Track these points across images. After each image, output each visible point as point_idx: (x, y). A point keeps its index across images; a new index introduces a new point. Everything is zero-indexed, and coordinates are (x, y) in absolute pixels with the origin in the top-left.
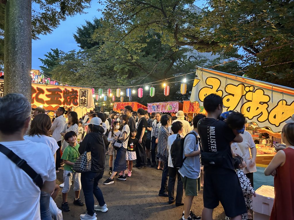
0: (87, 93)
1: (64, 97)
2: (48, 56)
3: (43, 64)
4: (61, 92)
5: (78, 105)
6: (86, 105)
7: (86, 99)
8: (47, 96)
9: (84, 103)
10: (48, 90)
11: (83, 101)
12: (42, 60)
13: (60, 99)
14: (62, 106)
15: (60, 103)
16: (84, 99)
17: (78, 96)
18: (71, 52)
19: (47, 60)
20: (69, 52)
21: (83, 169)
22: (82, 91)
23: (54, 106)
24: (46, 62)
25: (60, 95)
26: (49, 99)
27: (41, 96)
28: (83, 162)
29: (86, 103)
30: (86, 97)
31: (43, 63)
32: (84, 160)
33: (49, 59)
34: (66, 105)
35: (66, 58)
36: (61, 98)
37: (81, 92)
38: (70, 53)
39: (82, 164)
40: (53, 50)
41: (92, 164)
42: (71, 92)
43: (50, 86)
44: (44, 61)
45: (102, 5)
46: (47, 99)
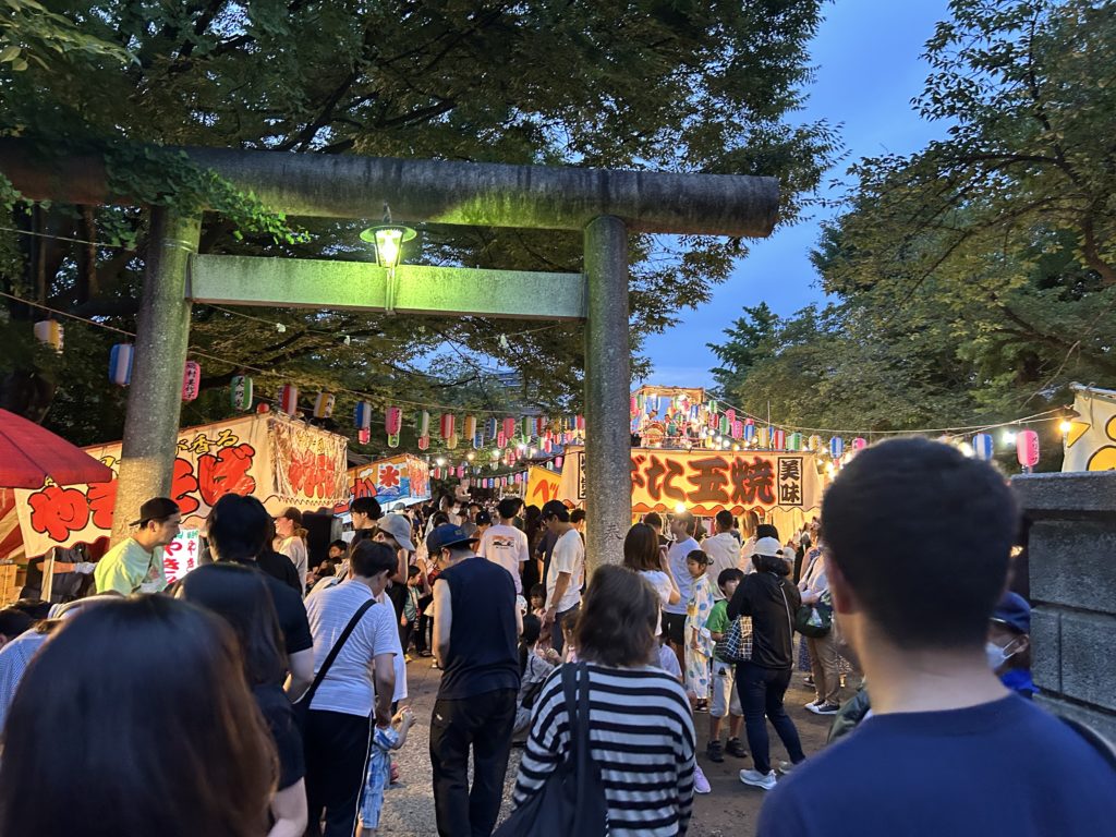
0: (799, 468)
1: (735, 482)
2: (736, 331)
3: (722, 361)
4: (726, 468)
5: (776, 503)
6: (799, 502)
7: (798, 483)
8: (691, 479)
9: (792, 496)
10: (693, 465)
11: (790, 491)
12: (716, 348)
13: (723, 487)
14: (729, 507)
15: (724, 498)
16: (790, 485)
17: (772, 476)
18: (801, 312)
19: (732, 347)
20: (795, 314)
21: (732, 653)
22: (786, 460)
23: (709, 505)
24: (731, 353)
25: (723, 476)
26: (696, 488)
27: (676, 482)
28: (734, 638)
29: (799, 495)
30: (797, 478)
31: (719, 357)
32: (736, 634)
33: (738, 340)
34: (740, 504)
35: (785, 337)
36: (726, 483)
37: (781, 464)
38: (799, 317)
39: (732, 643)
40: (749, 311)
41: (755, 647)
42: (753, 467)
43: (699, 454)
44: (723, 349)
45: (832, 207)
46: (690, 488)
